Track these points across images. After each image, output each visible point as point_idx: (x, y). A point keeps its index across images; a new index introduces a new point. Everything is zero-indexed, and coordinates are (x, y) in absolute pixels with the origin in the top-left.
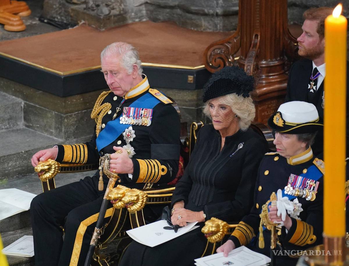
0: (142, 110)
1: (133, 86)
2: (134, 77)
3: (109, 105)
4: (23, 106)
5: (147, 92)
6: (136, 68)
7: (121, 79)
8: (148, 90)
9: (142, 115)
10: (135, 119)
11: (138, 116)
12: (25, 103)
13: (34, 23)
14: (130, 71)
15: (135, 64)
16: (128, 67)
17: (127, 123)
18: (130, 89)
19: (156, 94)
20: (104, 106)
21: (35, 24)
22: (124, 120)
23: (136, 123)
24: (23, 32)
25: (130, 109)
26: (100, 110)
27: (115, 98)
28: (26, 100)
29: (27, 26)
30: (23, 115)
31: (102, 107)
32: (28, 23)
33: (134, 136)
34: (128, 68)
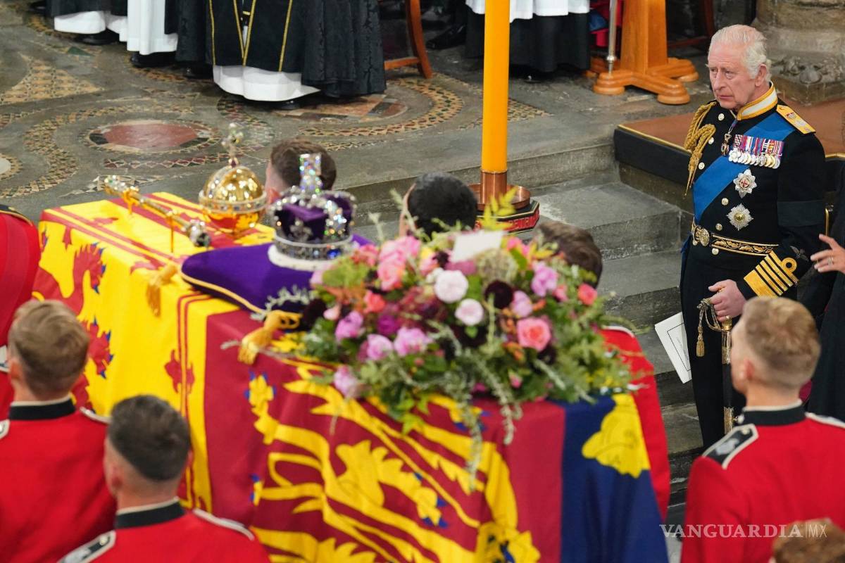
0: (767, 142)
1: (751, 100)
2: (757, 85)
3: (711, 128)
4: (680, 217)
5: (773, 110)
6: (763, 71)
7: (738, 84)
8: (775, 107)
9: (765, 149)
10: (754, 156)
11: (759, 150)
12: (683, 213)
13: (702, 92)
14: (754, 73)
15: (763, 65)
16: (752, 66)
17: (739, 162)
18: (748, 102)
19: (788, 115)
20: (704, 130)
21: (703, 94)
22: (735, 155)
23: (756, 163)
24: (686, 106)
25: (746, 138)
26: (699, 135)
27: (721, 117)
28: (685, 209)
29: (692, 97)
30: (679, 231)
31: (702, 132)
32: (694, 93)
33: (754, 185)
34: (751, 69)
